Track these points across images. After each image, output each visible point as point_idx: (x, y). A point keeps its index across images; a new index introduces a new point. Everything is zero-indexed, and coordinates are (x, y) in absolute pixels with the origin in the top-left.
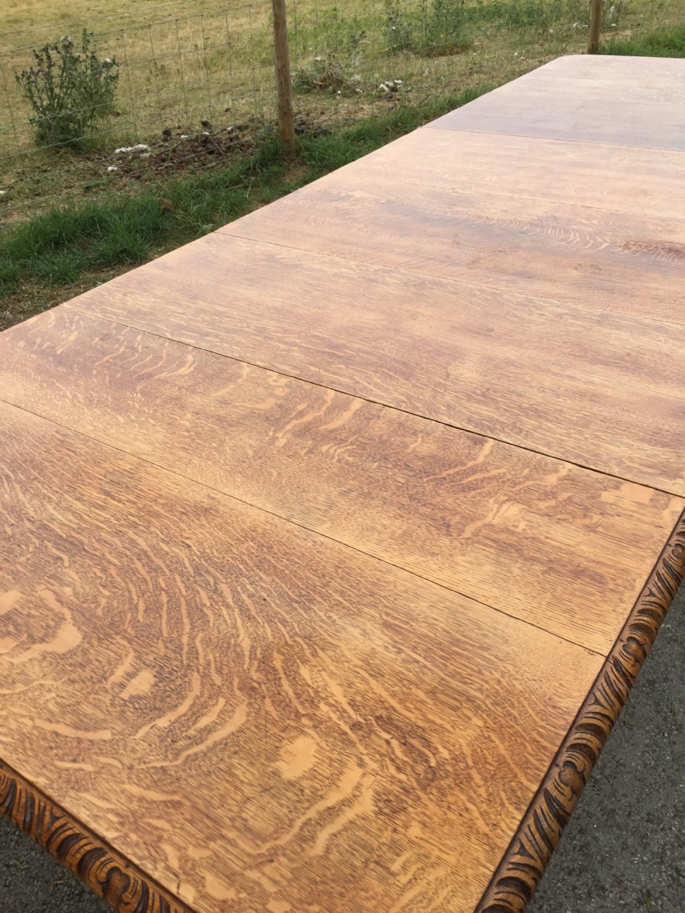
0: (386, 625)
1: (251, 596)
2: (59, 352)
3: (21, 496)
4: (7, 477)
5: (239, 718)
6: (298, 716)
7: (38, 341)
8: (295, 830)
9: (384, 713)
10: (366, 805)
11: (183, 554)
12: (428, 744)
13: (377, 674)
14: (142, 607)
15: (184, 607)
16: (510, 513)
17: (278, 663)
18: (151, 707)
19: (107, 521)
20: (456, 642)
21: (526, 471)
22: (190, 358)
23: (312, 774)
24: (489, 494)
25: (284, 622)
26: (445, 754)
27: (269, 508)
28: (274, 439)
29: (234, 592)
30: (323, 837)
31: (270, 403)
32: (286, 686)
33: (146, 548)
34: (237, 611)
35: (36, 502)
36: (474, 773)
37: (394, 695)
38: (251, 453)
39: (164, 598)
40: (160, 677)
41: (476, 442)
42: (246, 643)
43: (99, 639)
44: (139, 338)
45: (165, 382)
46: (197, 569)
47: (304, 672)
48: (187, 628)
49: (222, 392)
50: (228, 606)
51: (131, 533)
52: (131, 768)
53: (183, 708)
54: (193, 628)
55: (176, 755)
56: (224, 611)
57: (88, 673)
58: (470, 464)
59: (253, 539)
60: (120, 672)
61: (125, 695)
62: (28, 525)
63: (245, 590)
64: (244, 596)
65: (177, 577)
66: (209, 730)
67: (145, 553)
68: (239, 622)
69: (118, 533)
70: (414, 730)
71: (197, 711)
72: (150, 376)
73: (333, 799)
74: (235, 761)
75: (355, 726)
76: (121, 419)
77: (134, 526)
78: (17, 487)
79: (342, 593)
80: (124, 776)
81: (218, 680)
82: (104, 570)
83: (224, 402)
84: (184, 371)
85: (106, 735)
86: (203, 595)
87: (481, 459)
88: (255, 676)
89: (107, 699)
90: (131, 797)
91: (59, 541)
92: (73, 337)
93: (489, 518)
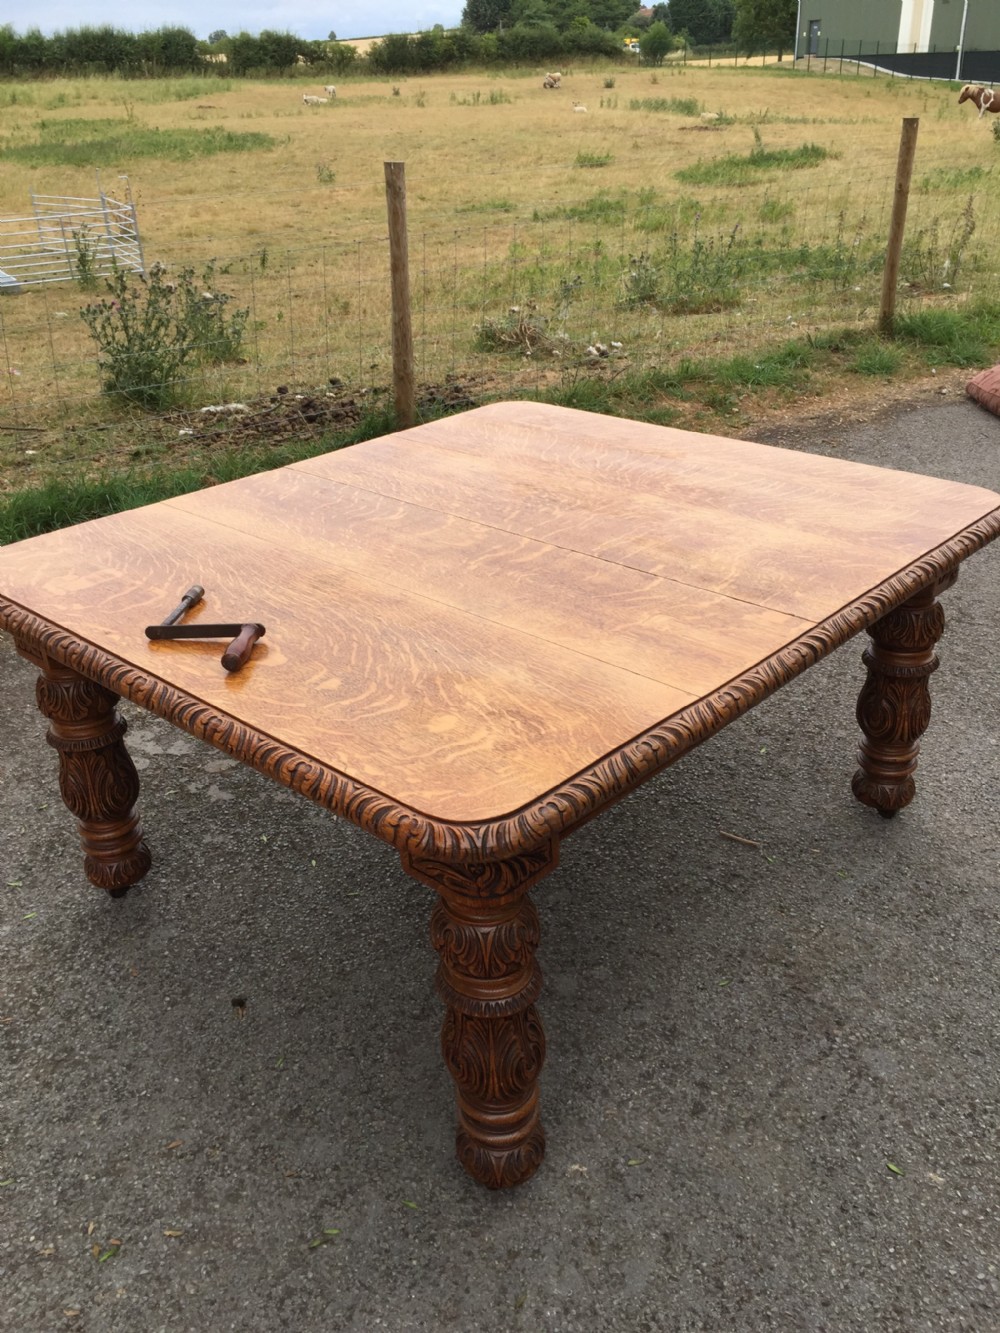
0: (530, 670)
1: (425, 649)
2: (281, 499)
3: (242, 584)
4: (232, 573)
5: (403, 703)
6: (447, 706)
7: (263, 490)
8: (434, 751)
9: (514, 710)
10: (489, 745)
11: (374, 625)
12: (542, 724)
13: (516, 692)
14: (336, 647)
15: (370, 651)
16: (661, 621)
17: (439, 681)
18: (337, 696)
19: (313, 602)
20: (583, 681)
21: (685, 598)
22: (401, 510)
23: (452, 732)
24: (646, 609)
25: (448, 663)
26: (555, 729)
27: (451, 604)
28: (467, 565)
29: (412, 647)
30: (450, 757)
31: (468, 543)
32: (442, 693)
33: (344, 618)
34: (412, 656)
35: (256, 589)
36: (573, 740)
37: (524, 702)
38: (443, 572)
39: (355, 645)
40: (346, 681)
41: (647, 579)
42: (415, 670)
43: (301, 662)
44: (356, 493)
45: (375, 524)
46: (384, 633)
47: (458, 687)
48: (371, 660)
49: (426, 534)
50: (405, 653)
51: (332, 610)
52: (319, 720)
53: (363, 697)
54: (375, 660)
55: (353, 717)
56: (402, 655)
57: (291, 676)
58: (637, 591)
59: (434, 620)
60: (315, 678)
61: (318, 688)
62: (248, 600)
63: (420, 644)
64: (420, 650)
65: (368, 637)
66: (379, 708)
67: (344, 622)
68: (412, 661)
69: (322, 609)
70: (535, 718)
71: (370, 700)
72: (361, 519)
73: (463, 742)
74: (396, 722)
75: (490, 713)
76: (332, 545)
77: (337, 606)
78: (240, 579)
79: (500, 653)
80: (314, 723)
81: (390, 687)
82: (309, 628)
83: (428, 540)
84: (393, 517)
85: (303, 705)
86: (387, 646)
87: (648, 588)
88: (419, 686)
89: (305, 690)
90: (317, 732)
91: (272, 610)
92: (294, 489)
93: (640, 622)
